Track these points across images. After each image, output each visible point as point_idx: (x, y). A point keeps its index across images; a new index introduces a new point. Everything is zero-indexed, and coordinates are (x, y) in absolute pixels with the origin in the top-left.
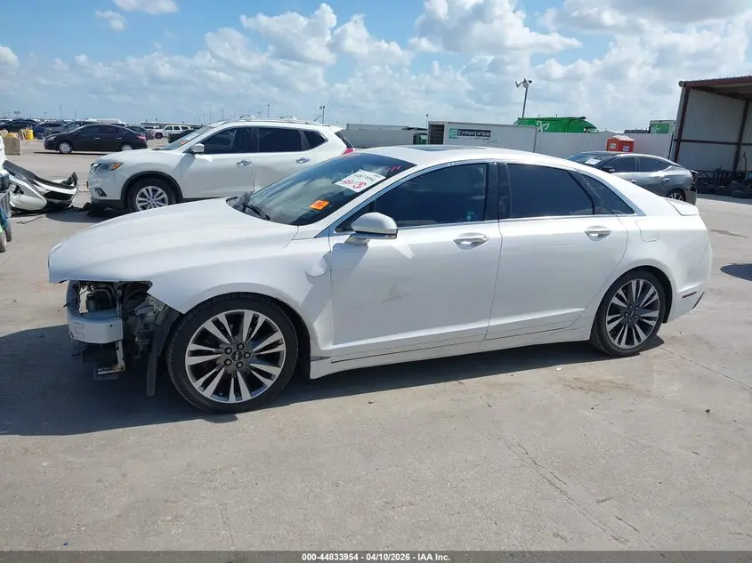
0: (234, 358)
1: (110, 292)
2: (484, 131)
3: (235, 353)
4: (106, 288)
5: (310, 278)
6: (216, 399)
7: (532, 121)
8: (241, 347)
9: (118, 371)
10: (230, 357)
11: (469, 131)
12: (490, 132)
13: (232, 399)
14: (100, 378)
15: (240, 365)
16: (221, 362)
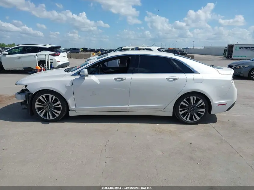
2: (251, 47)
3: (48, 106)
5: (66, 87)
13: (48, 118)
15: (49, 109)
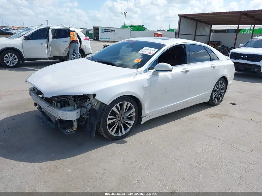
0: (120, 119)
1: (67, 99)
2: (113, 30)
3: (121, 118)
4: (65, 97)
5: (144, 88)
6: (116, 135)
7: (127, 27)
8: (123, 115)
9: (75, 129)
10: (119, 119)
11: (108, 30)
12: (115, 30)
13: (120, 134)
14: (69, 133)
15: (122, 122)
16: (116, 122)
